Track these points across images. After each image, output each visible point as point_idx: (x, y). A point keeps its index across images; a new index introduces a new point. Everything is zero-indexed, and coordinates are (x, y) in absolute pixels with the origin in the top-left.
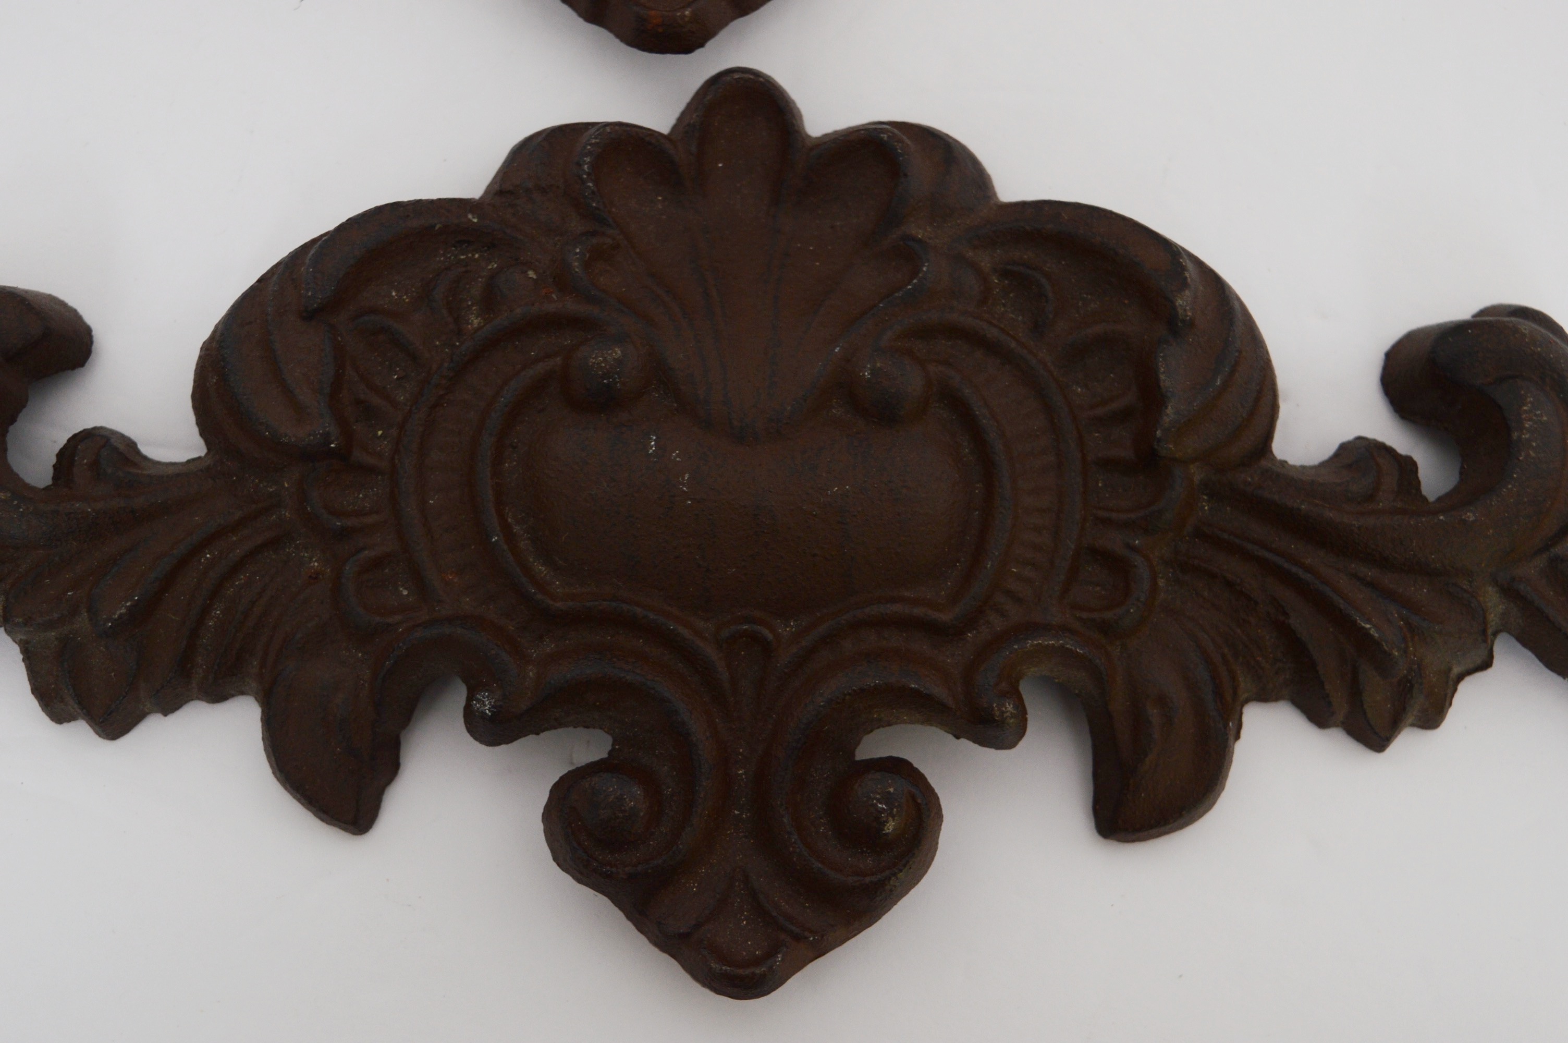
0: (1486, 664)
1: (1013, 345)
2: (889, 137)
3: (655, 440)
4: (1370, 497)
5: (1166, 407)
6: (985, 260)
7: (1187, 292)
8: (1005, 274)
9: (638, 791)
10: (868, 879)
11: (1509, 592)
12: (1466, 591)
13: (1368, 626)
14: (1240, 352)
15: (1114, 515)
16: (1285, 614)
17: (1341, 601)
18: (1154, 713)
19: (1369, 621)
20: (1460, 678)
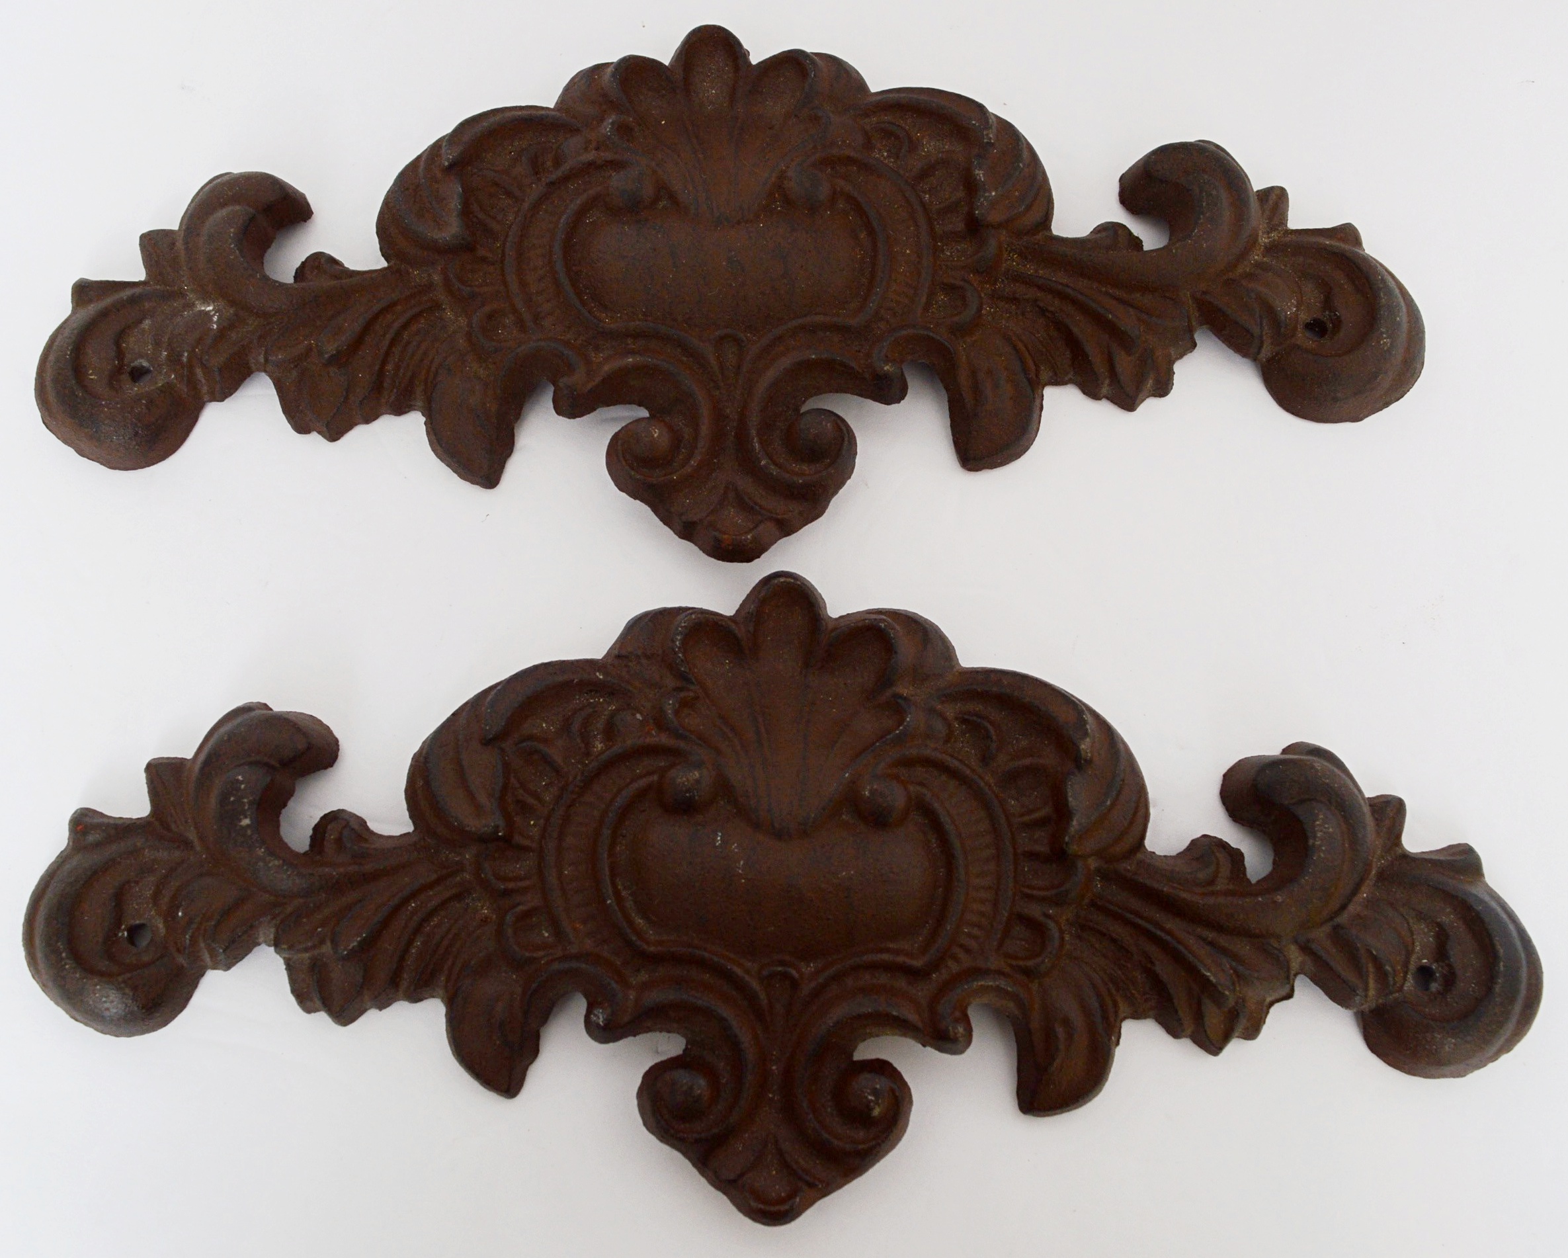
0: (1289, 996)
1: (968, 772)
2: (885, 625)
3: (721, 836)
4: (1212, 882)
5: (1072, 820)
6: (950, 711)
7: (1088, 740)
8: (964, 721)
9: (702, 1082)
10: (861, 1147)
11: (1305, 948)
12: (1276, 949)
13: (1208, 974)
14: (1123, 780)
15: (1035, 892)
16: (1152, 963)
17: (1190, 956)
18: (1060, 1031)
19: (1209, 970)
20: (1271, 1004)
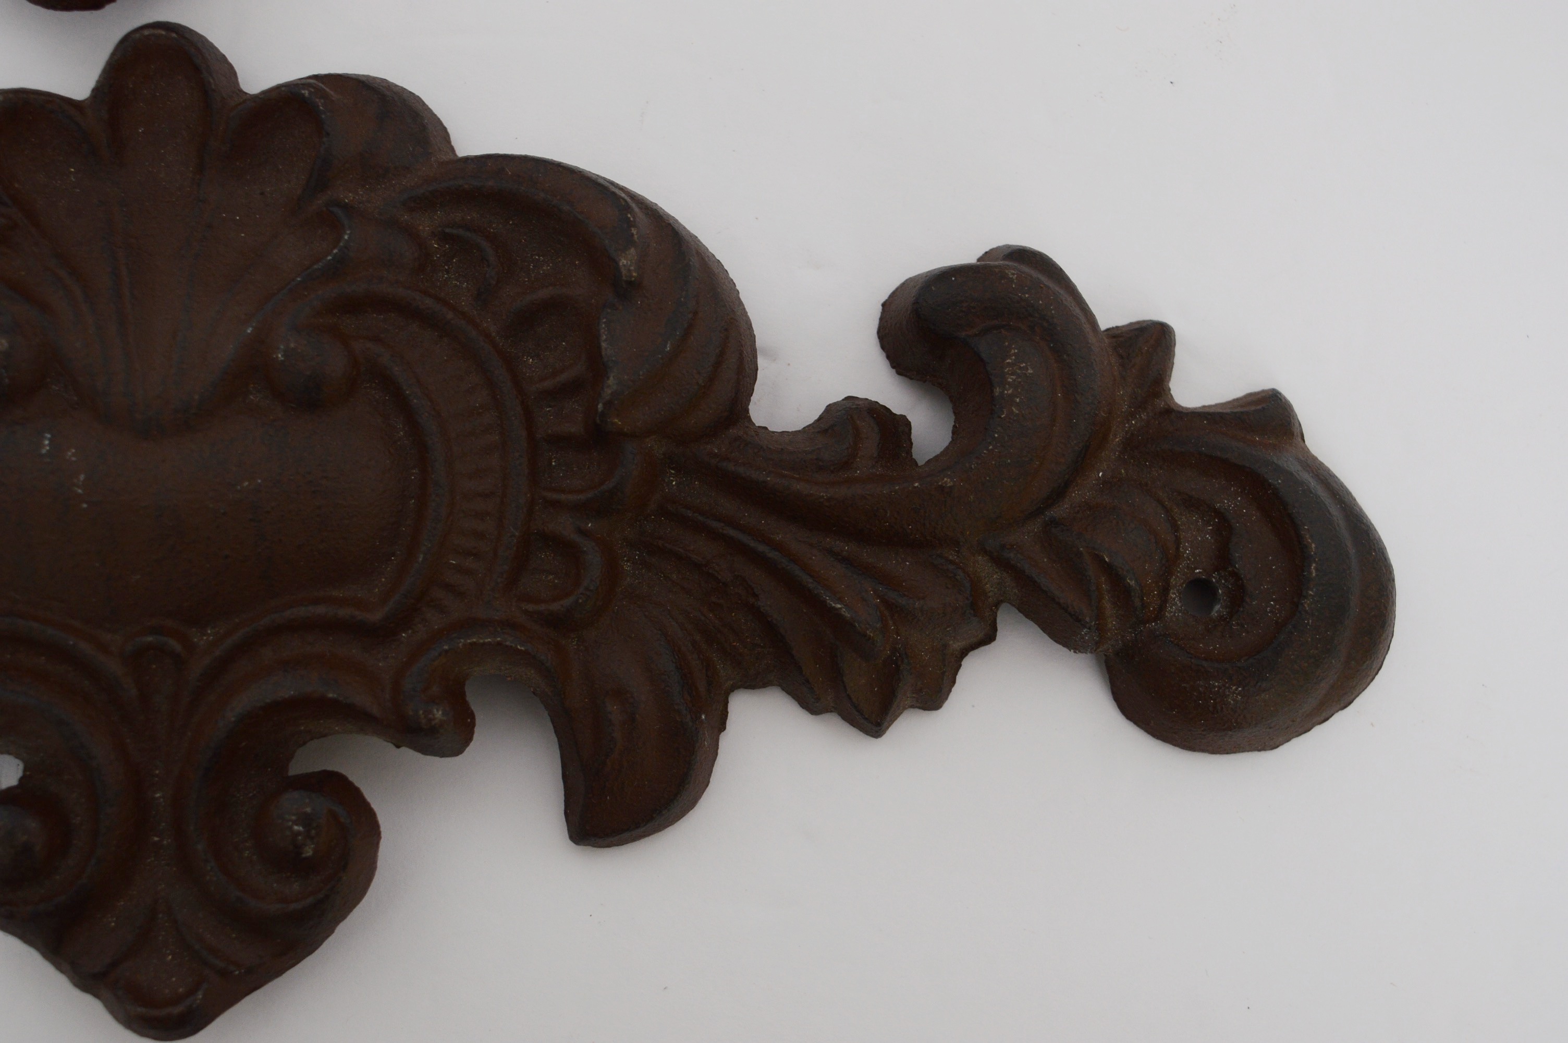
0: (989, 638)
1: (450, 315)
2: (310, 93)
3: (50, 440)
4: (846, 465)
5: (608, 378)
6: (425, 224)
7: (632, 251)
8: (445, 237)
9: (32, 824)
10: (294, 906)
11: (1000, 562)
12: (952, 562)
13: (839, 606)
14: (695, 313)
15: (563, 497)
16: (755, 595)
17: (810, 580)
18: (613, 710)
19: (840, 600)
20: (964, 653)
